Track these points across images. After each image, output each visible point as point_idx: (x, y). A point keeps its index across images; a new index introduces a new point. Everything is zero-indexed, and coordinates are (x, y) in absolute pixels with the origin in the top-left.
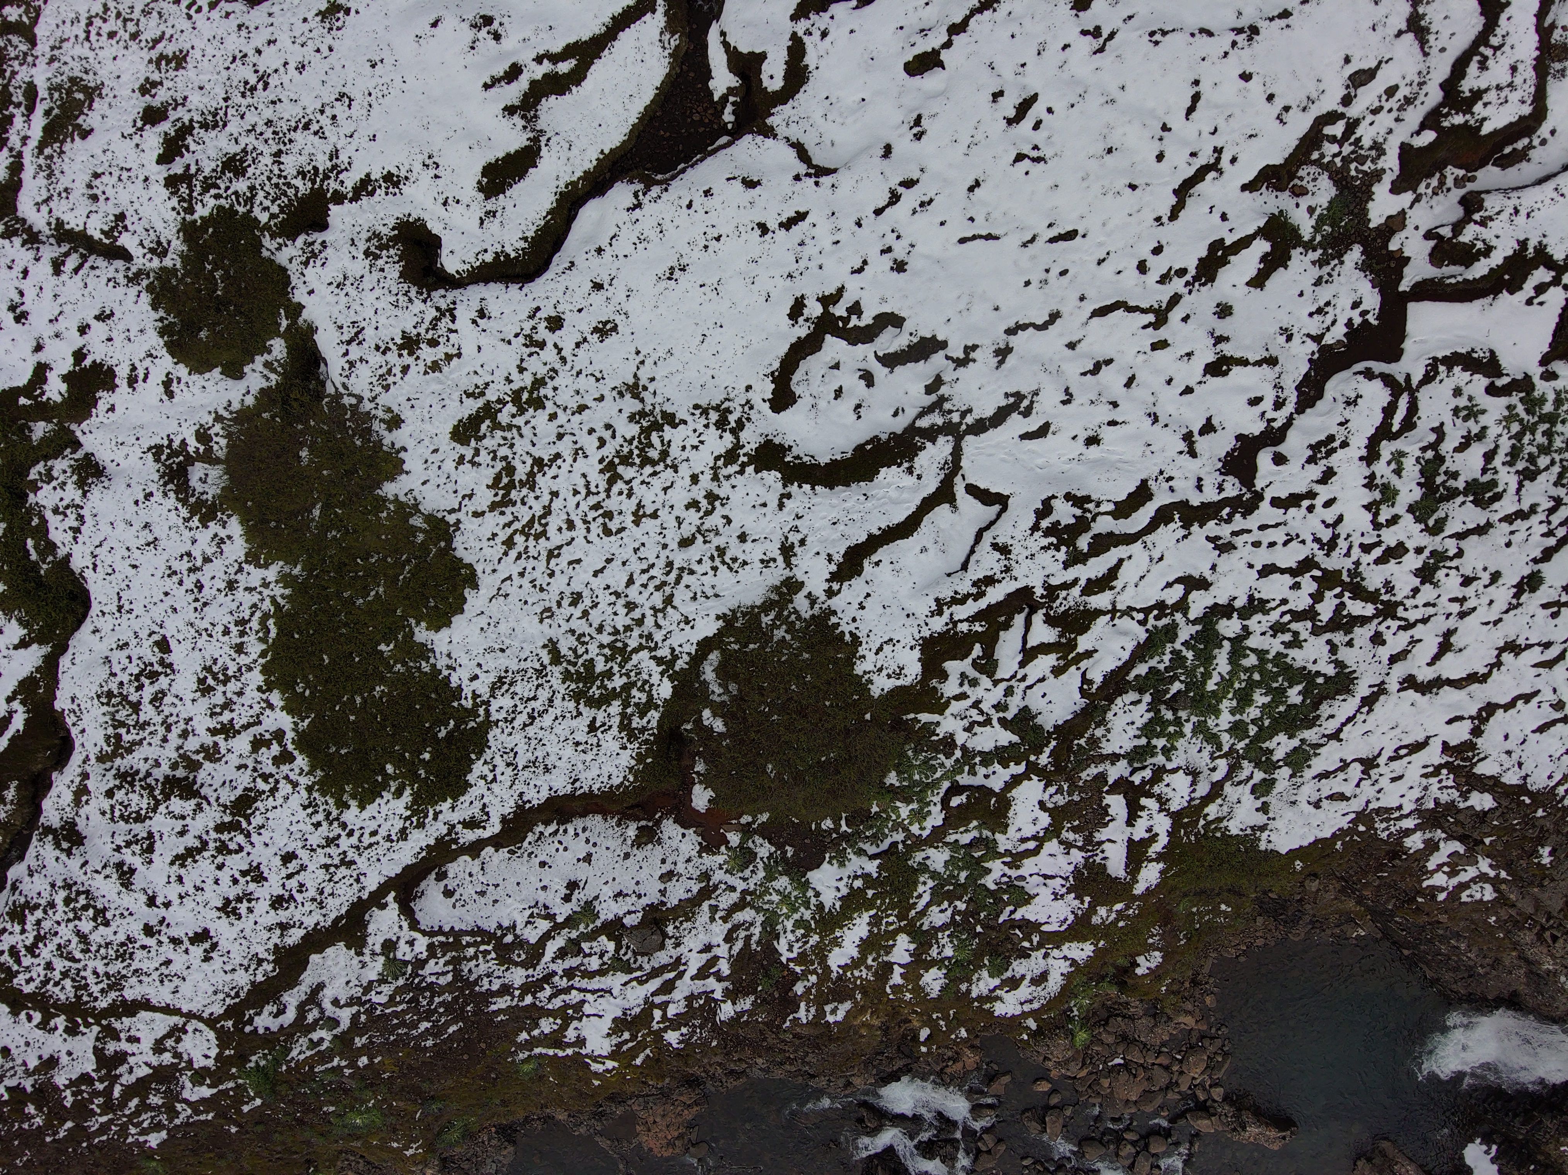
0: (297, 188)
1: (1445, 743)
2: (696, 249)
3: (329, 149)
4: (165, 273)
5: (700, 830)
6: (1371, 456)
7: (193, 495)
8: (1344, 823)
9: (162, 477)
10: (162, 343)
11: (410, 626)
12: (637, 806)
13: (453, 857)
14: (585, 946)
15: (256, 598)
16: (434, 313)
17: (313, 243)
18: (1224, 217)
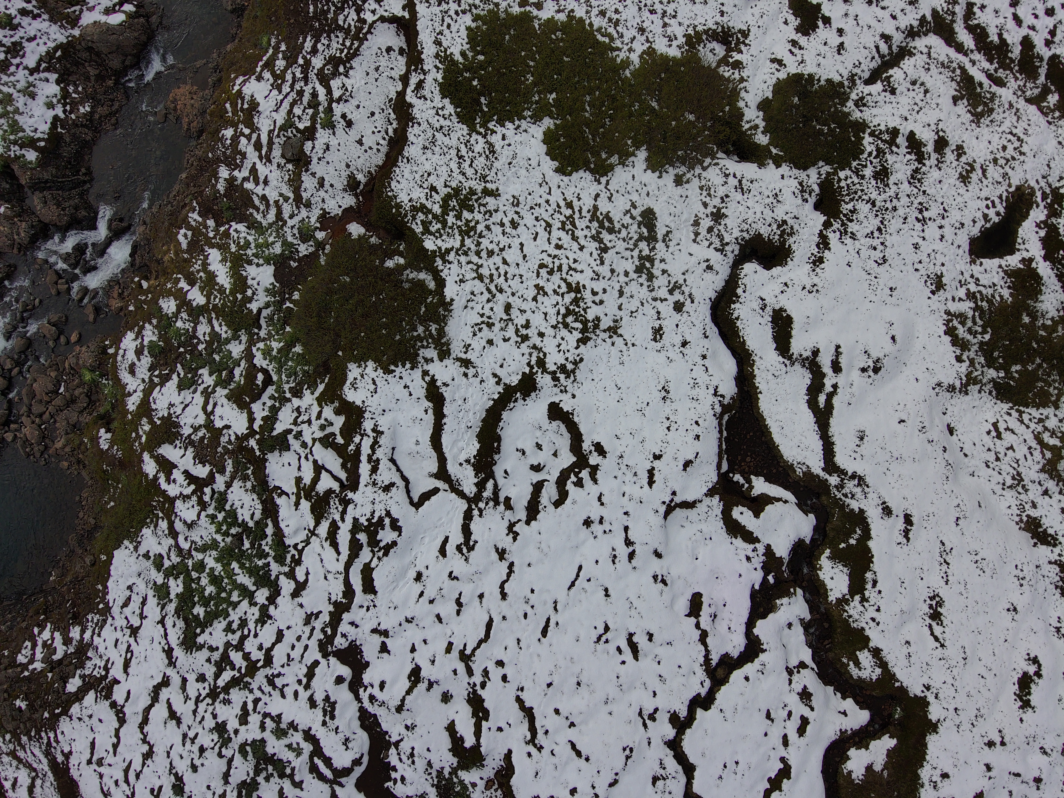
0: (847, 203)
1: (119, 682)
2: (671, 412)
3: (859, 235)
4: (845, 98)
5: (338, 218)
6: (309, 736)
7: (707, 39)
8: (110, 597)
9: (728, 28)
10: (805, 72)
11: (557, 119)
12: (373, 189)
13: (408, 65)
14: (310, 111)
15: (626, 40)
16: (727, 240)
17: (810, 195)
18: (500, 729)
